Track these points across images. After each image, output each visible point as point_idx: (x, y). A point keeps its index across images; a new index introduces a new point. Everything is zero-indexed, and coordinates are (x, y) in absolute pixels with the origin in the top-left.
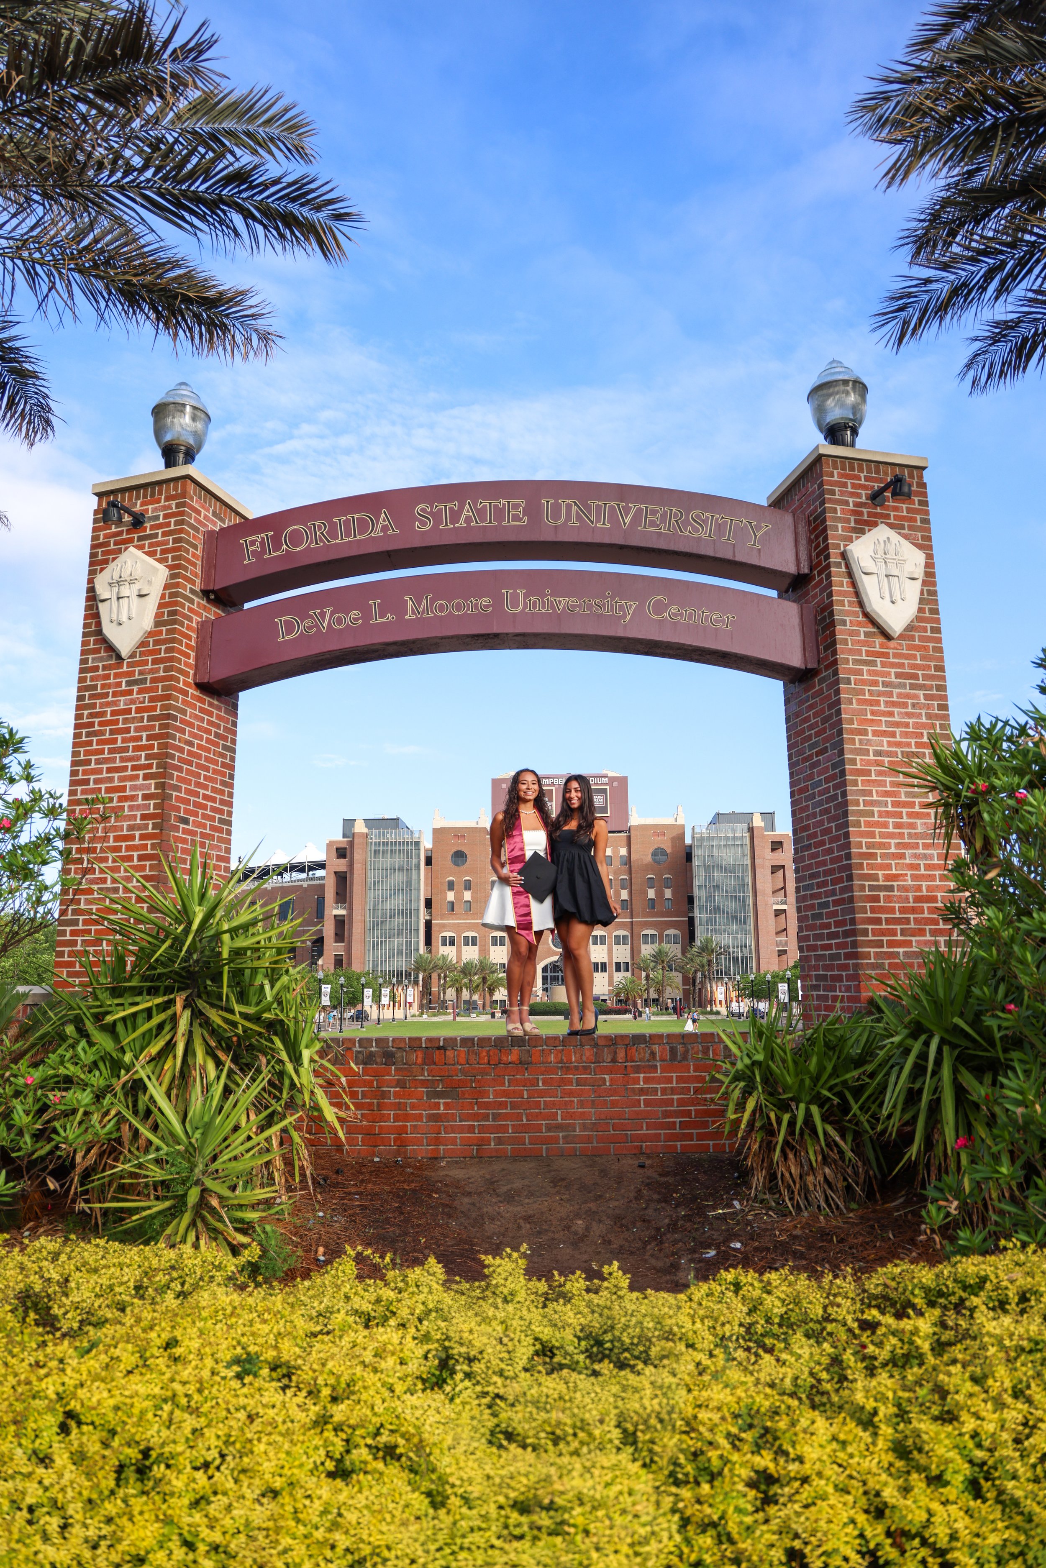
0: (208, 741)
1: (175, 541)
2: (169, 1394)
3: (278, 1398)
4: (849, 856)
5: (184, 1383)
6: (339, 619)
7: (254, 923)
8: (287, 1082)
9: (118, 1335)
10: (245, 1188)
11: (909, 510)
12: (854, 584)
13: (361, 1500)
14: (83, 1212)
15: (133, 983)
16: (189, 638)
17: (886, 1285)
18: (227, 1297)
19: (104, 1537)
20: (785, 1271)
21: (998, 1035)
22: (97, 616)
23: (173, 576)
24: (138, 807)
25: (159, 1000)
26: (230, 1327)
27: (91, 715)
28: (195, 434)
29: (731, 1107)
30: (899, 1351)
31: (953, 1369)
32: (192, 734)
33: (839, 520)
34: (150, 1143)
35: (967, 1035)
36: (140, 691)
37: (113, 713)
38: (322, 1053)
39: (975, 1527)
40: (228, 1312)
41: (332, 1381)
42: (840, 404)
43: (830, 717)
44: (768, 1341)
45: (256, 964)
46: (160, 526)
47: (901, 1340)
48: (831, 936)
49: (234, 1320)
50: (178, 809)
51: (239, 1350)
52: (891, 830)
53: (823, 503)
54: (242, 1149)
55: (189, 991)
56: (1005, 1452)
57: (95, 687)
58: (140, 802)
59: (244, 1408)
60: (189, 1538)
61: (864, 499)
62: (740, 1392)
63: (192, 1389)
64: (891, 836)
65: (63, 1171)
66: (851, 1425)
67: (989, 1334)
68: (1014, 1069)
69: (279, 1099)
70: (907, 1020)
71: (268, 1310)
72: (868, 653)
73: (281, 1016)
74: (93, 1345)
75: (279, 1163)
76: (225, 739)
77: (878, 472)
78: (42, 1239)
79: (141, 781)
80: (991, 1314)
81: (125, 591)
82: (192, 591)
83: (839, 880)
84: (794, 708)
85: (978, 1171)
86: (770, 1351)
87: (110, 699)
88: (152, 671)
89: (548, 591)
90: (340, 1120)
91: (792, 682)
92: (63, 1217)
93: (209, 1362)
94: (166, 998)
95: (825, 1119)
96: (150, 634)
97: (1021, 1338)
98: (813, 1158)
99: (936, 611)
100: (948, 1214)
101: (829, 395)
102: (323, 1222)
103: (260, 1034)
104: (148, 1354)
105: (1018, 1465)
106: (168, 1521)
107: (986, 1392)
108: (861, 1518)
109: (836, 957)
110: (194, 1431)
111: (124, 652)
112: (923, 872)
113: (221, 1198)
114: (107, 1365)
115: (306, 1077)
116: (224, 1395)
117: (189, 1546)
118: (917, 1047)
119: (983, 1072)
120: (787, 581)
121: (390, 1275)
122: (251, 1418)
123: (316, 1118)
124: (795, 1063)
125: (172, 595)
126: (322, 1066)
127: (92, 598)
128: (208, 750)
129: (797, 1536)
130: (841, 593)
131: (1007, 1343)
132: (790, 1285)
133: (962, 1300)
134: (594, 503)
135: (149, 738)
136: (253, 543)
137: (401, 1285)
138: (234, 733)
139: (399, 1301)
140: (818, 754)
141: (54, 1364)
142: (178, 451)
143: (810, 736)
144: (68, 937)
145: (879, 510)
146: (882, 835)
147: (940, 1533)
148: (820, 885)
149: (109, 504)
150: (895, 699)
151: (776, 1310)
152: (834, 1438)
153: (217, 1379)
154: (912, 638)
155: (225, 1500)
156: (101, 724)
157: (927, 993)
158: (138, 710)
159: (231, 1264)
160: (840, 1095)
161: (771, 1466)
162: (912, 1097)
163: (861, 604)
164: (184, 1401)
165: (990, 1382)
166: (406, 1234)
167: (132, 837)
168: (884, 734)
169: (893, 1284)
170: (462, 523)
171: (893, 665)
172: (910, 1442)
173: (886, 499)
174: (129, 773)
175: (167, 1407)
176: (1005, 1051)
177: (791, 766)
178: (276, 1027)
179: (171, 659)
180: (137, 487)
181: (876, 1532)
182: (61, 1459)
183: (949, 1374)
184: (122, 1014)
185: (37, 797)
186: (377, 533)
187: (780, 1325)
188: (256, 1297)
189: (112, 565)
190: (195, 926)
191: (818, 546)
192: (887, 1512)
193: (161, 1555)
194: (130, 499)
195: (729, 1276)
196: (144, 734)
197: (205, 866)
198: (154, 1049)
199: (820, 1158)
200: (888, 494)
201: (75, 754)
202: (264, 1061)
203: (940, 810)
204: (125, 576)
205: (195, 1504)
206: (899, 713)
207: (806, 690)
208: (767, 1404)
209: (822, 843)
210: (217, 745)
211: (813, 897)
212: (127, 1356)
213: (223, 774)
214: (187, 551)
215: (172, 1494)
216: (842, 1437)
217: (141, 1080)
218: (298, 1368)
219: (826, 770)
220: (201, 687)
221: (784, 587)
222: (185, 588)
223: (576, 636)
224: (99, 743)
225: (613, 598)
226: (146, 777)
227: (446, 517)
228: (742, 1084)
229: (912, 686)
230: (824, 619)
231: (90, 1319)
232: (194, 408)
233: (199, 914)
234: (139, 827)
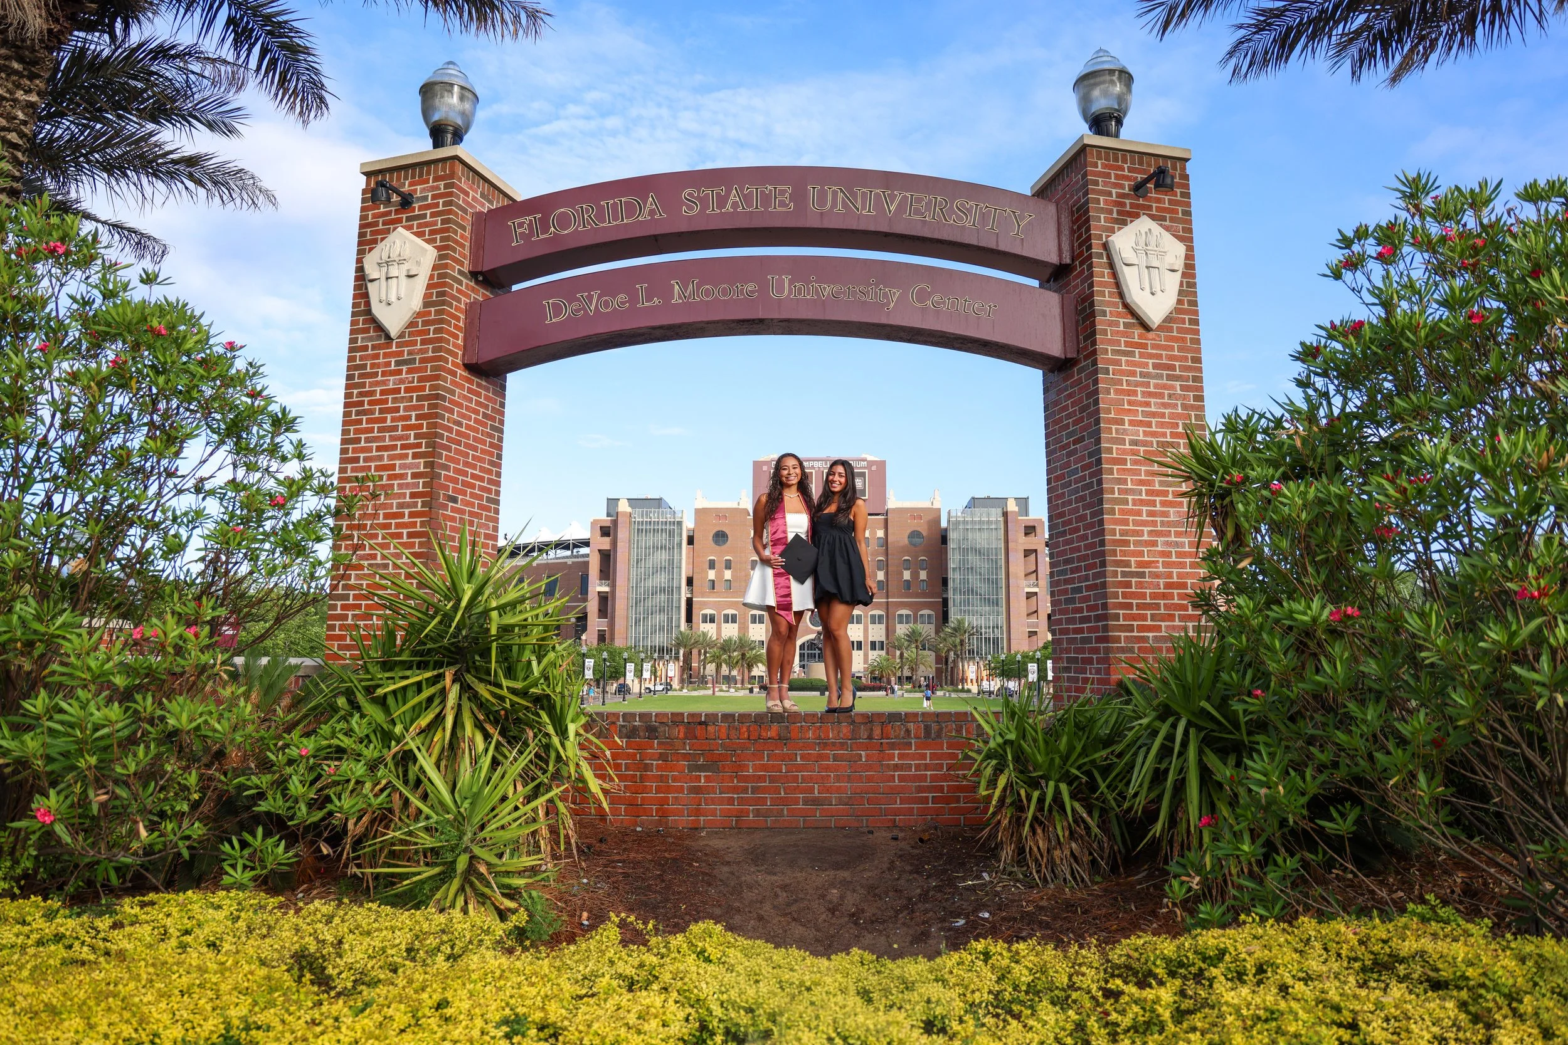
0: (476, 421)
1: (443, 222)
4: (1102, 543)
6: (606, 302)
7: (522, 600)
8: (553, 755)
9: (390, 996)
10: (512, 856)
11: (1171, 202)
12: (1114, 275)
14: (355, 876)
15: (404, 657)
16: (458, 319)
17: (1129, 956)
18: (496, 961)
20: (1032, 942)
21: (1243, 719)
22: (366, 295)
23: (441, 257)
24: (408, 485)
25: (428, 674)
26: (499, 989)
27: (361, 394)
28: (463, 114)
29: (983, 783)
30: (1141, 1019)
31: (1191, 1036)
32: (460, 414)
33: (1102, 210)
34: (420, 812)
35: (1212, 718)
36: (409, 371)
37: (382, 393)
38: (587, 727)
40: (497, 974)
42: (1105, 94)
43: (1088, 406)
44: (1016, 1008)
45: (524, 640)
46: (428, 207)
47: (1143, 1009)
48: (1083, 620)
49: (502, 982)
50: (447, 488)
51: (507, 1011)
52: (1144, 517)
53: (1086, 193)
54: (509, 818)
55: (458, 667)
57: (364, 367)
58: (409, 480)
61: (1127, 191)
64: (1144, 523)
65: (336, 838)
67: (1227, 1003)
68: (1260, 753)
69: (545, 772)
70: (1155, 703)
71: (536, 974)
72: (1127, 344)
73: (548, 691)
74: (367, 1005)
75: (545, 832)
76: (493, 419)
77: (1141, 163)
78: (317, 903)
79: (410, 460)
80: (1230, 984)
81: (394, 271)
82: (461, 272)
83: (1093, 566)
84: (1053, 396)
85: (1220, 848)
86: (1017, 1017)
87: (379, 378)
88: (421, 351)
89: (813, 278)
90: (603, 790)
91: (1052, 371)
92: (336, 881)
93: (479, 1023)
94: (435, 673)
95: (1073, 796)
96: (419, 314)
97: (1257, 1007)
98: (1060, 834)
99: (1194, 303)
100: (1190, 889)
101: (1096, 85)
102: (587, 888)
103: (527, 708)
104: (420, 1014)
109: (1087, 640)
111: (393, 334)
112: (1174, 559)
113: (488, 864)
114: (381, 1024)
115: (571, 750)
118: (1164, 729)
119: (1228, 754)
120: (1050, 270)
121: (653, 941)
123: (581, 789)
124: (1046, 742)
125: (440, 276)
126: (587, 739)
127: (361, 278)
128: (476, 430)
130: (1101, 284)
131: (1244, 1012)
132: (1037, 955)
133: (1201, 970)
134: (860, 191)
135: (418, 417)
136: (521, 225)
137: (663, 950)
138: (502, 414)
139: (662, 966)
140: (1075, 442)
141: (329, 1022)
142: (445, 131)
143: (1067, 425)
144: (339, 611)
145: (1141, 201)
146: (1135, 523)
148: (1073, 571)
149: (377, 183)
150: (1152, 389)
151: (1023, 979)
153: (487, 1038)
154: (1171, 330)
156: (370, 403)
157: (1176, 677)
158: (407, 390)
159: (499, 929)
160: (1088, 774)
162: (1158, 776)
163: (1121, 295)
166: (667, 900)
167: (402, 515)
168: (1141, 423)
169: (1136, 955)
170: (729, 207)
171: (1151, 356)
173: (1149, 191)
174: (399, 451)
176: (1249, 733)
177: (1048, 454)
178: (543, 702)
179: (440, 340)
180: (406, 167)
184: (392, 687)
185: (308, 475)
186: (645, 217)
187: (1027, 993)
188: (524, 961)
189: (381, 245)
190: (464, 603)
194: (399, 179)
195: (980, 946)
196: (413, 414)
197: (474, 544)
198: (424, 722)
199: (1067, 833)
200: (1151, 185)
201: (345, 432)
202: (531, 734)
203: (1194, 499)
204: (394, 256)
206: (1156, 404)
207: (1065, 380)
209: (1077, 530)
210: (485, 425)
211: (1067, 582)
212: (401, 1017)
213: (491, 454)
214: (456, 233)
217: (411, 751)
218: (565, 1029)
219: (1082, 458)
220: (469, 367)
221: (1046, 277)
222: (453, 269)
223: (840, 322)
224: (369, 421)
225: (877, 285)
226: (415, 456)
227: (712, 203)
228: (994, 762)
229: (1169, 377)
230: (1084, 309)
231: (363, 980)
232: (462, 88)
233: (468, 591)
234: (408, 505)
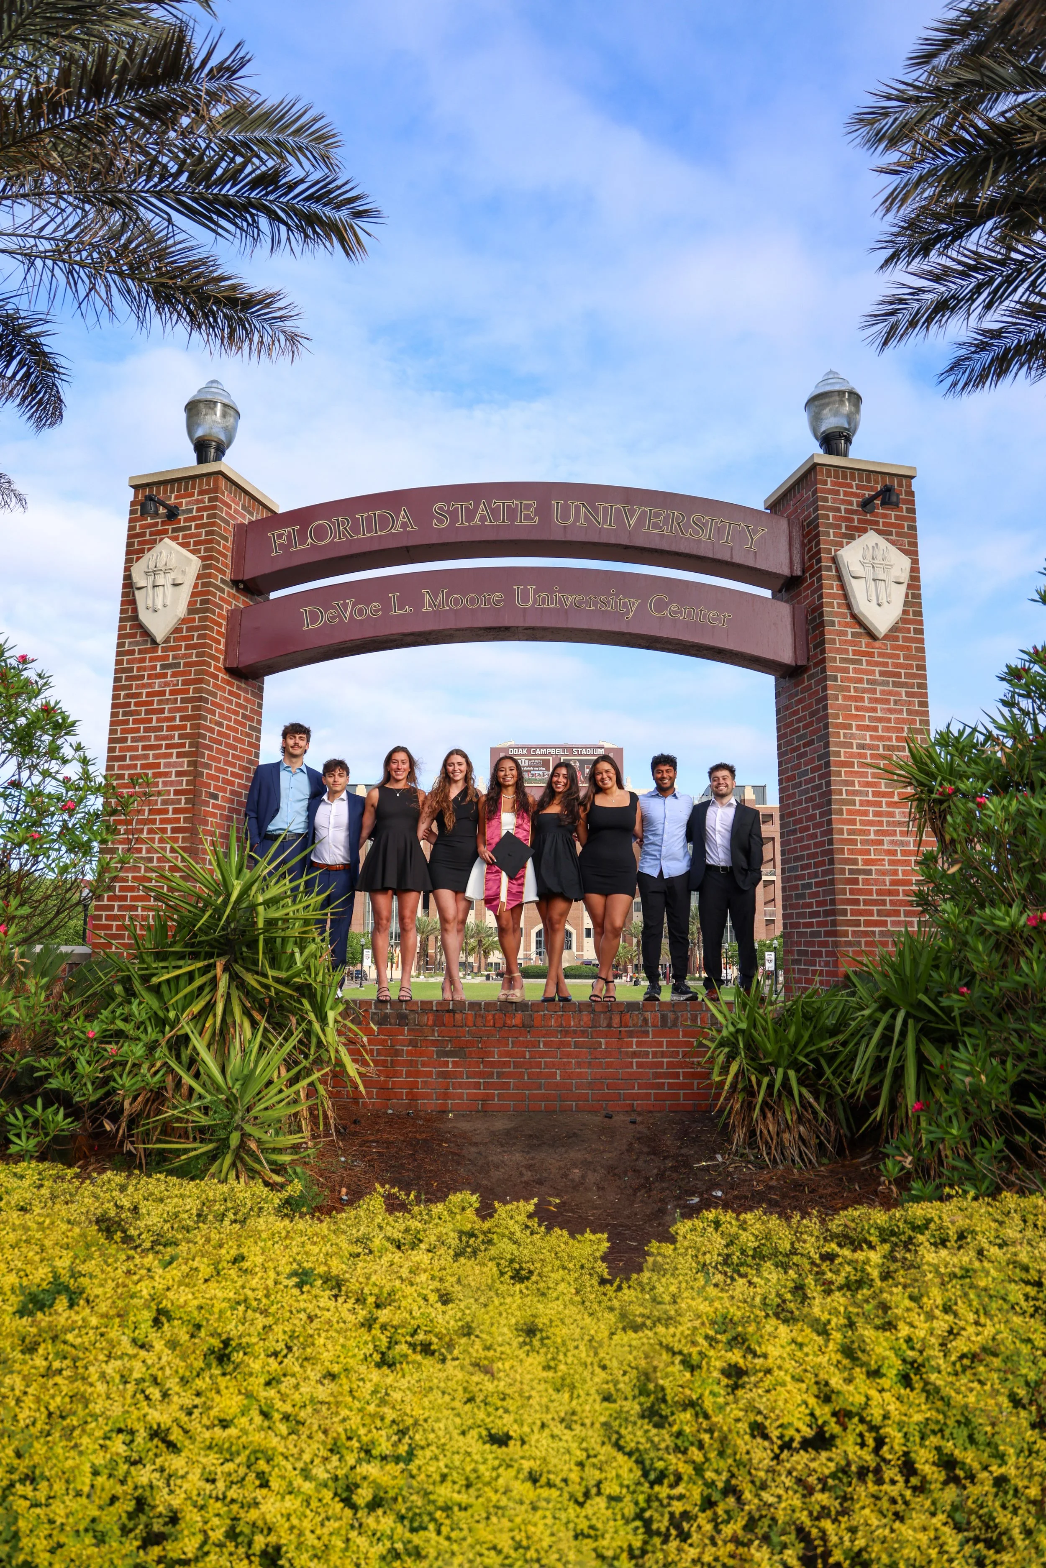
0: (236, 722)
1: (208, 533)
2: (242, 1297)
3: (332, 1304)
4: (831, 842)
5: (253, 1290)
6: (360, 610)
7: (284, 896)
8: (314, 1040)
9: (192, 1251)
10: (277, 1134)
11: (897, 517)
12: (843, 587)
13: (404, 1383)
14: (129, 1153)
15: (176, 948)
16: (220, 625)
17: (846, 1226)
18: (279, 1224)
19: (196, 1407)
20: (759, 1212)
21: (956, 1013)
22: (133, 602)
23: (205, 567)
24: (172, 783)
25: (200, 964)
26: (286, 1247)
27: (128, 696)
28: (225, 429)
29: (716, 1070)
30: (853, 1278)
31: (895, 1290)
32: (222, 716)
33: (831, 526)
34: (194, 1091)
35: (930, 1010)
36: (174, 675)
37: (149, 694)
38: (345, 1014)
39: (904, 1409)
40: (284, 1234)
41: (376, 1291)
42: (835, 414)
43: (818, 710)
44: (742, 1270)
45: (288, 933)
46: (193, 519)
47: (855, 1269)
48: (813, 915)
49: (288, 1242)
50: (208, 786)
52: (871, 818)
53: (816, 509)
54: (274, 1100)
55: (227, 957)
56: (931, 1353)
57: (131, 670)
58: (173, 778)
59: (305, 1310)
60: (265, 1409)
61: (855, 507)
62: (717, 1304)
63: (260, 1294)
64: (871, 823)
66: (808, 1331)
67: (928, 1264)
68: (965, 1044)
69: (306, 1057)
70: (877, 995)
71: (316, 1234)
72: (855, 652)
73: (310, 981)
74: (173, 1259)
75: (306, 1113)
76: (251, 719)
77: (869, 481)
78: (110, 1173)
79: (174, 759)
80: (932, 1247)
81: (160, 580)
82: (223, 581)
83: (822, 863)
84: (784, 701)
85: (932, 1132)
86: (744, 1276)
87: (145, 681)
88: (185, 656)
89: (556, 588)
90: (361, 1075)
91: (783, 677)
92: (110, 1157)
93: (272, 1274)
94: (207, 962)
95: (800, 1082)
96: (183, 621)
97: (954, 1266)
98: (789, 1117)
99: (920, 614)
100: (903, 1168)
101: (827, 405)
102: (346, 1167)
103: (291, 996)
104: (220, 1267)
105: (941, 1362)
106: (249, 1395)
107: (921, 1308)
108: (812, 1401)
109: (817, 934)
110: (264, 1328)
111: (159, 638)
112: (899, 857)
113: (259, 1141)
114: (188, 1274)
115: (331, 1037)
116: (287, 1300)
117: (265, 1415)
118: (884, 1020)
119: (944, 1043)
120: (782, 581)
121: (416, 1209)
122: (311, 1319)
123: (339, 1074)
124: (775, 1031)
125: (204, 585)
126: (345, 1026)
127: (129, 584)
128: (236, 730)
129: (759, 1412)
130: (830, 595)
131: (942, 1270)
132: (763, 1223)
133: (910, 1238)
134: (601, 506)
135: (182, 718)
136: (280, 536)
137: (426, 1217)
138: (260, 714)
139: (425, 1230)
140: (805, 745)
141: (143, 1272)
142: (209, 447)
143: (798, 729)
145: (868, 517)
146: (862, 823)
147: (875, 1414)
148: (803, 868)
149: (145, 496)
150: (878, 696)
151: (750, 1244)
152: (793, 1341)
153: (280, 1287)
154: (896, 638)
155: (293, 1381)
156: (137, 704)
157: (896, 972)
158: (172, 692)
159: (275, 1199)
160: (815, 1061)
161: (741, 1362)
162: (879, 1064)
163: (849, 606)
164: (255, 1304)
165: (925, 1300)
166: (420, 1179)
167: (166, 811)
168: (867, 728)
169: (853, 1225)
170: (477, 521)
171: (877, 664)
172: (856, 1345)
173: (875, 507)
174: (163, 751)
175: (241, 1308)
176: (964, 1024)
177: (780, 755)
178: (305, 990)
179: (204, 645)
180: (172, 481)
181: (824, 1412)
182: (158, 1345)
183: (891, 1294)
184: (166, 977)
185: (85, 776)
186: (397, 529)
187: (754, 1257)
188: (304, 1224)
189: (147, 556)
190: (234, 898)
191: (810, 550)
192: (834, 1397)
193: (243, 1421)
194: (165, 492)
195: (711, 1215)
196: (178, 715)
198: (196, 1008)
199: (795, 1117)
200: (878, 502)
201: (112, 732)
202: (294, 1021)
203: (915, 803)
204: (160, 565)
205: (268, 1384)
206: (882, 709)
207: (796, 685)
208: (739, 1314)
209: (807, 828)
210: (244, 725)
211: (798, 878)
212: (206, 1270)
213: (249, 753)
214: (219, 543)
215: (251, 1374)
216: (800, 1340)
217: (185, 1034)
218: (346, 1281)
219: (812, 761)
220: (230, 671)
221: (778, 587)
222: (216, 578)
223: (582, 630)
224: (134, 722)
225: (617, 596)
226: (179, 755)
227: (462, 515)
228: (726, 1050)
229: (895, 684)
230: (814, 619)
231: (160, 1242)
232: (225, 405)
233: (237, 887)
234: (173, 802)
